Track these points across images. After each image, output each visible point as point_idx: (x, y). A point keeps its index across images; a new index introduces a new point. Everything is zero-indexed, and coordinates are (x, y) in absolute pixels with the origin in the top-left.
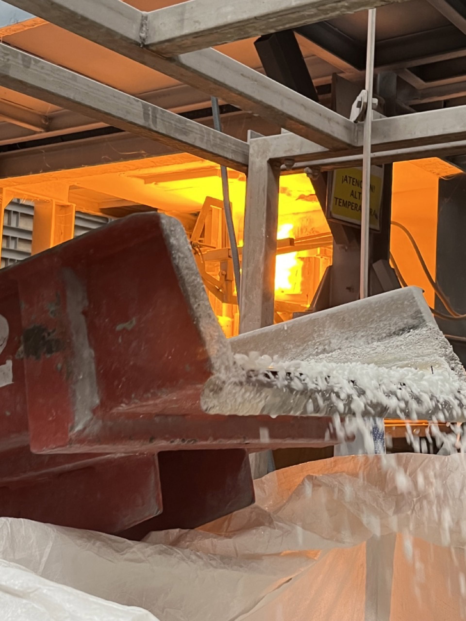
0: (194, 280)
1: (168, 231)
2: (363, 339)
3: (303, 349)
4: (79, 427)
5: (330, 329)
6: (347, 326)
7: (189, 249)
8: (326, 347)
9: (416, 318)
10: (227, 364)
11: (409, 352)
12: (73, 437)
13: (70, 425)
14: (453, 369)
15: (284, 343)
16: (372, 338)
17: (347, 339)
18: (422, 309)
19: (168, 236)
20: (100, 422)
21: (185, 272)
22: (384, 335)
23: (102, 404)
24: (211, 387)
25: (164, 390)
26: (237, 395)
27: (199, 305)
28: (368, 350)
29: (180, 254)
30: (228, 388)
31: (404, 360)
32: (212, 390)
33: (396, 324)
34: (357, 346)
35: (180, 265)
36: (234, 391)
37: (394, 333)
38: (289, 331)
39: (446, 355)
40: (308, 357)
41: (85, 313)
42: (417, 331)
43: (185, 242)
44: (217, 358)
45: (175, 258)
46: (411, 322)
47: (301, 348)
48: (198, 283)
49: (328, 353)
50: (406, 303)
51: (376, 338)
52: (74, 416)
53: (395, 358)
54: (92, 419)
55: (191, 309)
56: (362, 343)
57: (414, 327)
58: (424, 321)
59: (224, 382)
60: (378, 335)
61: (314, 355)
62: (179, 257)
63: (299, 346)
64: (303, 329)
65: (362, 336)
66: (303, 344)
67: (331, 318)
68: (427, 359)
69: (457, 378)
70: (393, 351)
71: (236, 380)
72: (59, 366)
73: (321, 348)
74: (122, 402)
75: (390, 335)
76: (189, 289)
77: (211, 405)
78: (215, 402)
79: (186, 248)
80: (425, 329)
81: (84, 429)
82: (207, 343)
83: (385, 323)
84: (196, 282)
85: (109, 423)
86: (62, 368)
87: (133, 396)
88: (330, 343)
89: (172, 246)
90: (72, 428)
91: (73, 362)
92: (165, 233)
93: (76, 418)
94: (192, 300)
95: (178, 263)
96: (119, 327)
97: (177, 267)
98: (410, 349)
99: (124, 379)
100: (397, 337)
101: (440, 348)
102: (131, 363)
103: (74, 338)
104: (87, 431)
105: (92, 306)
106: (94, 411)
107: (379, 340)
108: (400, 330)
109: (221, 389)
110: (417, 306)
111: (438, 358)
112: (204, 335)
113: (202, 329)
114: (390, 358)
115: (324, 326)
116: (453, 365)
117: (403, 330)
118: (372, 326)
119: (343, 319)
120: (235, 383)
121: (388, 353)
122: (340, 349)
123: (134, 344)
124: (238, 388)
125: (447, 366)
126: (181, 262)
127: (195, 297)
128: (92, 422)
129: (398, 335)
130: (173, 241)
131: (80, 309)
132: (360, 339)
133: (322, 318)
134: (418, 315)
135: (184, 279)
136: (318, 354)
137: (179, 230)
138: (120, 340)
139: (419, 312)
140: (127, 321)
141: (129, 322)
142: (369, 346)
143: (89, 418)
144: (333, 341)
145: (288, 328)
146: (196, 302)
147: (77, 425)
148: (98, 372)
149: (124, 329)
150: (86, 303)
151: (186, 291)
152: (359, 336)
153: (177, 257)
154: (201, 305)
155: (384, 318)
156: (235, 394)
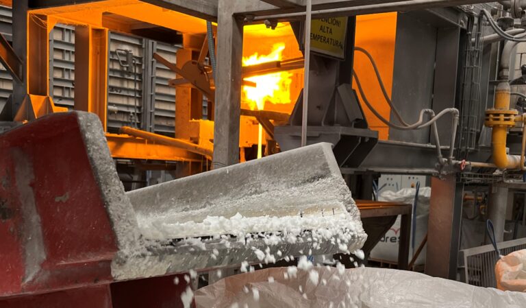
0: (107, 168)
1: (85, 127)
2: (285, 184)
3: (241, 190)
4: (29, 279)
5: (261, 175)
6: (273, 172)
7: (104, 141)
8: (258, 189)
9: (324, 170)
10: (132, 239)
11: (317, 197)
12: (24, 287)
13: (21, 277)
14: (349, 211)
15: (227, 184)
16: (292, 184)
17: (273, 183)
18: (329, 162)
19: (85, 132)
20: (49, 273)
21: (97, 163)
22: (300, 182)
23: (48, 260)
24: (117, 260)
25: (90, 253)
26: (140, 265)
27: (110, 191)
28: (288, 193)
29: (94, 147)
30: (130, 261)
31: (313, 202)
32: (117, 263)
33: (309, 173)
34: (280, 189)
35: (94, 157)
36: (137, 262)
37: (308, 180)
38: (231, 175)
39: (344, 200)
40: (244, 196)
41: (32, 185)
42: (324, 180)
43: (100, 134)
44: (123, 236)
45: (89, 151)
46: (320, 172)
47: (239, 189)
48: (111, 170)
49: (259, 194)
50: (317, 156)
51: (294, 184)
52: (25, 271)
53: (307, 201)
54: (40, 271)
55: (103, 195)
56: (284, 188)
57: (322, 177)
58: (330, 172)
59: (127, 257)
60: (296, 181)
61: (248, 195)
62: (94, 149)
63: (237, 187)
64: (241, 174)
65: (284, 182)
66: (241, 185)
67: (262, 165)
68: (330, 203)
69: (351, 218)
70: (306, 195)
71: (139, 253)
72: (12, 229)
73: (254, 189)
74: (62, 260)
75: (304, 182)
76: (101, 177)
77: (118, 274)
78: (121, 271)
79: (101, 140)
80: (330, 179)
81: (34, 280)
82: (115, 223)
83: (301, 172)
84: (108, 170)
85: (57, 272)
86: (14, 232)
87: (69, 255)
88: (261, 186)
89: (88, 140)
90: (23, 280)
91: (22, 228)
92: (82, 129)
93: (27, 271)
94: (103, 187)
95: (92, 155)
96: (57, 199)
97: (91, 158)
98: (317, 195)
99: (62, 242)
100: (309, 184)
101: (340, 195)
102: (67, 229)
103: (23, 207)
104: (37, 280)
105: (37, 179)
106: (42, 265)
107: (296, 186)
108: (312, 178)
109: (125, 262)
110: (325, 160)
111: (338, 202)
112: (112, 217)
113: (111, 212)
114: (303, 201)
115: (256, 172)
116: (349, 208)
117: (314, 178)
118: (291, 174)
119: (271, 168)
120: (138, 256)
121: (302, 197)
122: (267, 191)
123: (68, 214)
124: (140, 260)
125: (344, 208)
126: (95, 153)
127: (107, 184)
128: (41, 273)
129: (310, 182)
130: (88, 135)
131: (28, 182)
132: (282, 184)
133: (255, 165)
134: (325, 167)
135: (97, 169)
136: (251, 194)
137: (96, 124)
138: (58, 210)
139: (326, 164)
140: (62, 195)
141: (64, 196)
142: (289, 190)
143: (37, 271)
144: (262, 184)
145: (229, 172)
146: (107, 188)
147: (28, 277)
148: (44, 234)
149: (61, 201)
150: (33, 177)
151: (98, 179)
152: (282, 182)
153: (91, 149)
154: (112, 191)
155: (301, 167)
156: (138, 264)
